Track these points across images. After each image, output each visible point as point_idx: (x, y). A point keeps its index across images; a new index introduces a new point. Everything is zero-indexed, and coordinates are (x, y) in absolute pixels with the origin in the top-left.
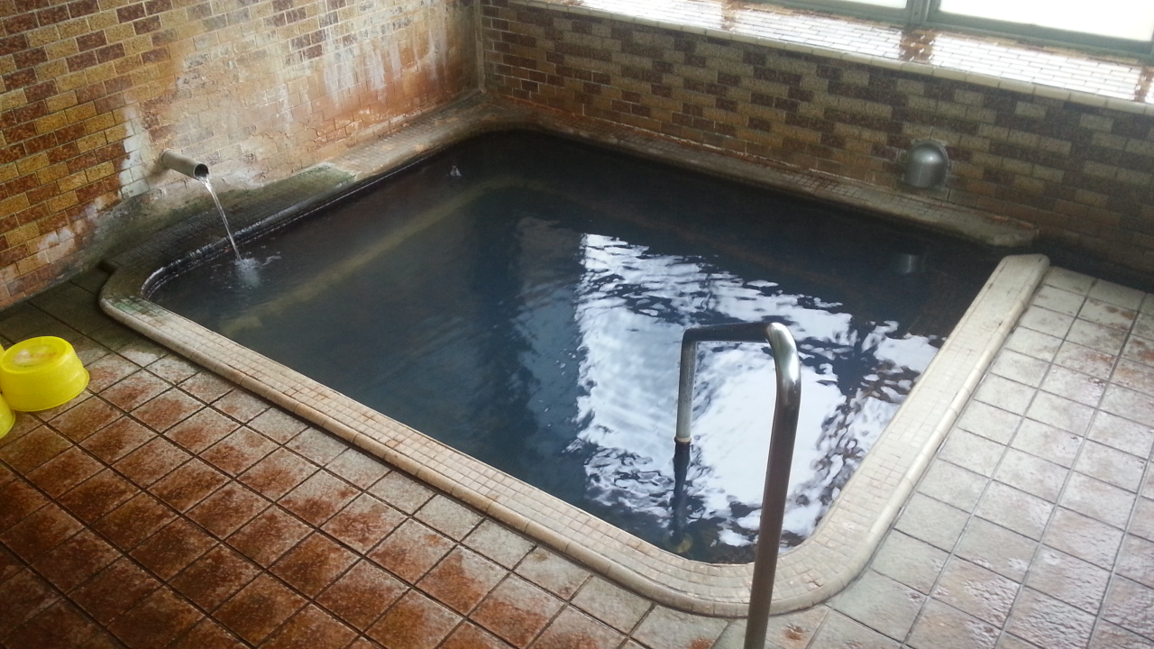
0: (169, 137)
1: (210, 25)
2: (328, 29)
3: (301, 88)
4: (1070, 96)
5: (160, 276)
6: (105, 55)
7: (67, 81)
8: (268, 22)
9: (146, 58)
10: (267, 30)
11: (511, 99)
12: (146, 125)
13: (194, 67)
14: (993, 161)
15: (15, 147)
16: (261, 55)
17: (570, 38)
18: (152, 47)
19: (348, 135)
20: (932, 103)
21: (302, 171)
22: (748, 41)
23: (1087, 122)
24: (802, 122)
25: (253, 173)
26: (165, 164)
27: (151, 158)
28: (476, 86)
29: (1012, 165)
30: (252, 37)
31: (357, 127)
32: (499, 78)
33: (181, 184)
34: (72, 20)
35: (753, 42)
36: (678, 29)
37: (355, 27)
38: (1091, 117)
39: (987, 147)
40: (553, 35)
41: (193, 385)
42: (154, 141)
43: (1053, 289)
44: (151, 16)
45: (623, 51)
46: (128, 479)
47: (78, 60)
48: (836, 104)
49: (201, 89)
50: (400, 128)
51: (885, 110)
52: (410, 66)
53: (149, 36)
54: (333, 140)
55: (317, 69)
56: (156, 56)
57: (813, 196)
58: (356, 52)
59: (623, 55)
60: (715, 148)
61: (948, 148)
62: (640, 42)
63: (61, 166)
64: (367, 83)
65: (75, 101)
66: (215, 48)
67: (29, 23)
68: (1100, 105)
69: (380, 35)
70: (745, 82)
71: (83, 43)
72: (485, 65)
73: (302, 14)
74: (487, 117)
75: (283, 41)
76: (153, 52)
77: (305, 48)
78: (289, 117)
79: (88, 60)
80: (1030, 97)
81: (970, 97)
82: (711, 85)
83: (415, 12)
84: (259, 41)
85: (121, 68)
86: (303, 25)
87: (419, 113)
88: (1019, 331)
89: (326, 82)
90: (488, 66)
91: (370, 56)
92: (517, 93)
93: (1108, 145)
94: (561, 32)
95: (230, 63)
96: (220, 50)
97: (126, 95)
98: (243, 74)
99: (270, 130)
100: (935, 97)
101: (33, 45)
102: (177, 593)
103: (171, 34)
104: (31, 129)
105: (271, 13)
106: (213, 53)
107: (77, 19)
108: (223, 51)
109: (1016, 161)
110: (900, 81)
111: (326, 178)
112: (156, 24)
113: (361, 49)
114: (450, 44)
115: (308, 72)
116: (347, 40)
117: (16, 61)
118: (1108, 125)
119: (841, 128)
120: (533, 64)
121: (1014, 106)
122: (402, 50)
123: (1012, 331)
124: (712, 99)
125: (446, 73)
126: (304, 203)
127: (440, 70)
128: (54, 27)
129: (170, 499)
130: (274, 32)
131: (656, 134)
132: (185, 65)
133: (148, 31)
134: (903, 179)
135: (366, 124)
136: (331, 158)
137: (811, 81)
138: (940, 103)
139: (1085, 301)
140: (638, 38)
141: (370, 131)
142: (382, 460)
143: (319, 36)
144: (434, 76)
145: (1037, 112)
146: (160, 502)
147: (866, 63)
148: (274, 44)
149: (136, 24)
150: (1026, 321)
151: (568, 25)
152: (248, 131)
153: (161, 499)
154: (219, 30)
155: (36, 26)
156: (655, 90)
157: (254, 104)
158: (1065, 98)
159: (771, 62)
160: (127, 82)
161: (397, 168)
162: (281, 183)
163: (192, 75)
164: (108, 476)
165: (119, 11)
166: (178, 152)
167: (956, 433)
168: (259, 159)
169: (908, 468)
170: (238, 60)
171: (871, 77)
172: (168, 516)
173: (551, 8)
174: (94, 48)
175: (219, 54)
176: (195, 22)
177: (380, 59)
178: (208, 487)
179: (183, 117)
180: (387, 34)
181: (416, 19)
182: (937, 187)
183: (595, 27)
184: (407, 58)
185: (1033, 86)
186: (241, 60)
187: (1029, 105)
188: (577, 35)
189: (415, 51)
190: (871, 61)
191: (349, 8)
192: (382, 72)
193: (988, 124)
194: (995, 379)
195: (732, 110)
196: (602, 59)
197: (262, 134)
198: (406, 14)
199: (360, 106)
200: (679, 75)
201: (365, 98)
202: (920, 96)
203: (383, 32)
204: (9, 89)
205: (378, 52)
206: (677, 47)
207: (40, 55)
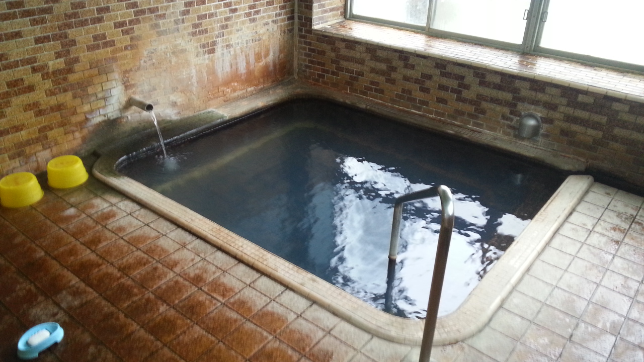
0: (134, 89)
1: (160, 34)
2: (219, 40)
3: (203, 69)
4: (607, 92)
5: (124, 160)
6: (106, 45)
7: (85, 56)
8: (189, 34)
9: (126, 48)
10: (187, 38)
11: (311, 82)
12: (123, 82)
13: (149, 54)
14: (565, 125)
15: (56, 89)
16: (183, 51)
17: (344, 52)
18: (129, 43)
19: (225, 95)
20: (533, 93)
21: (200, 112)
22: (437, 57)
23: (616, 106)
24: (464, 101)
25: (175, 111)
26: (130, 103)
27: (124, 100)
28: (293, 74)
29: (575, 127)
30: (180, 41)
31: (229, 91)
32: (305, 71)
33: (137, 114)
34: (90, 26)
35: (440, 58)
36: (401, 49)
37: (233, 40)
38: (618, 104)
39: (562, 118)
40: (334, 50)
41: (139, 214)
42: (126, 90)
43: (594, 194)
44: (130, 27)
45: (371, 59)
46: (104, 259)
47: (92, 47)
48: (483, 91)
49: (152, 66)
50: (252, 94)
51: (508, 96)
52: (259, 62)
53: (128, 37)
54: (217, 98)
55: (212, 60)
56: (131, 47)
57: (469, 140)
58: (232, 53)
59: (372, 62)
60: (417, 112)
61: (541, 118)
62: (381, 55)
63: (78, 101)
64: (237, 69)
65: (89, 67)
66: (161, 46)
67: (70, 26)
68: (623, 97)
69: (245, 45)
70: (435, 78)
71: (95, 38)
72: (298, 64)
73: (206, 31)
74: (299, 90)
75: (195, 45)
76: (130, 45)
77: (207, 49)
78: (195, 84)
79: (97, 47)
80: (586, 92)
81: (554, 91)
82: (417, 79)
83: (264, 34)
84: (183, 44)
85: (113, 52)
86: (206, 37)
87: (262, 86)
88: (575, 214)
89: (216, 67)
90: (300, 65)
91: (239, 56)
92: (314, 79)
93: (627, 119)
94: (339, 49)
95: (168, 54)
96: (163, 47)
97: (114, 66)
98: (174, 60)
99: (186, 90)
100: (535, 90)
101: (70, 37)
102: (126, 316)
103: (140, 37)
104: (65, 79)
105: (191, 30)
106: (160, 48)
107: (93, 26)
108: (165, 47)
109: (577, 126)
110: (517, 81)
111: (212, 116)
112: (132, 31)
113: (235, 51)
114: (281, 52)
115: (207, 61)
116: (228, 46)
117: (62, 45)
118: (627, 108)
119: (485, 105)
120: (323, 64)
121: (577, 97)
122: (256, 53)
123: (571, 214)
124: (418, 86)
125: (277, 67)
126: (200, 128)
127: (274, 65)
128: (81, 29)
129: (125, 270)
130: (191, 40)
131: (386, 104)
132: (145, 53)
133: (128, 34)
134: (517, 133)
135: (234, 90)
136: (215, 106)
137: (470, 78)
138: (538, 93)
139: (612, 200)
140: (379, 53)
141: (236, 94)
142: (235, 257)
143: (214, 43)
144: (271, 68)
145: (590, 100)
146: (119, 270)
147: (500, 71)
148: (191, 46)
149: (122, 31)
150: (579, 209)
151: (344, 44)
152: (174, 90)
153: (120, 269)
154: (164, 37)
155: (73, 28)
156: (388, 81)
157: (178, 76)
158: (604, 93)
159: (449, 69)
160: (115, 59)
161: (249, 114)
162: (188, 118)
163: (148, 59)
164: (93, 257)
165: (115, 24)
166: (138, 97)
167: (538, 262)
168: (179, 104)
169: (511, 278)
170: (172, 53)
171: (502, 78)
172: (123, 278)
173: (334, 36)
174: (100, 41)
175: (163, 48)
176: (152, 32)
177: (244, 57)
178: (145, 265)
179: (142, 79)
180: (249, 44)
181: (264, 38)
182: (535, 138)
183: (357, 47)
184: (258, 57)
185: (587, 86)
186: (174, 53)
187: (585, 96)
188: (348, 50)
189: (262, 54)
190: (502, 70)
191: (231, 30)
192: (245, 64)
193: (563, 105)
194: (561, 237)
195: (427, 93)
196: (359, 63)
197: (181, 92)
198: (259, 35)
199: (232, 81)
200: (400, 73)
201: (235, 77)
202: (527, 89)
203: (247, 44)
204: (56, 58)
205: (243, 53)
206: (400, 58)
207: (73, 43)
